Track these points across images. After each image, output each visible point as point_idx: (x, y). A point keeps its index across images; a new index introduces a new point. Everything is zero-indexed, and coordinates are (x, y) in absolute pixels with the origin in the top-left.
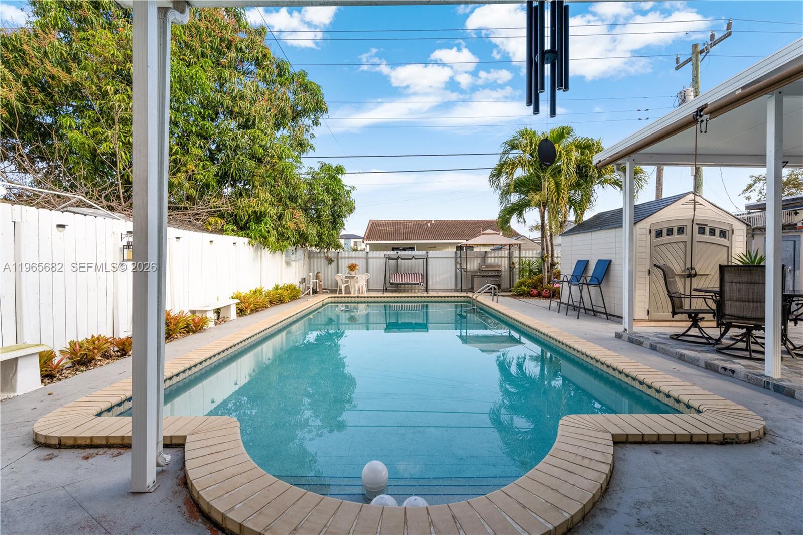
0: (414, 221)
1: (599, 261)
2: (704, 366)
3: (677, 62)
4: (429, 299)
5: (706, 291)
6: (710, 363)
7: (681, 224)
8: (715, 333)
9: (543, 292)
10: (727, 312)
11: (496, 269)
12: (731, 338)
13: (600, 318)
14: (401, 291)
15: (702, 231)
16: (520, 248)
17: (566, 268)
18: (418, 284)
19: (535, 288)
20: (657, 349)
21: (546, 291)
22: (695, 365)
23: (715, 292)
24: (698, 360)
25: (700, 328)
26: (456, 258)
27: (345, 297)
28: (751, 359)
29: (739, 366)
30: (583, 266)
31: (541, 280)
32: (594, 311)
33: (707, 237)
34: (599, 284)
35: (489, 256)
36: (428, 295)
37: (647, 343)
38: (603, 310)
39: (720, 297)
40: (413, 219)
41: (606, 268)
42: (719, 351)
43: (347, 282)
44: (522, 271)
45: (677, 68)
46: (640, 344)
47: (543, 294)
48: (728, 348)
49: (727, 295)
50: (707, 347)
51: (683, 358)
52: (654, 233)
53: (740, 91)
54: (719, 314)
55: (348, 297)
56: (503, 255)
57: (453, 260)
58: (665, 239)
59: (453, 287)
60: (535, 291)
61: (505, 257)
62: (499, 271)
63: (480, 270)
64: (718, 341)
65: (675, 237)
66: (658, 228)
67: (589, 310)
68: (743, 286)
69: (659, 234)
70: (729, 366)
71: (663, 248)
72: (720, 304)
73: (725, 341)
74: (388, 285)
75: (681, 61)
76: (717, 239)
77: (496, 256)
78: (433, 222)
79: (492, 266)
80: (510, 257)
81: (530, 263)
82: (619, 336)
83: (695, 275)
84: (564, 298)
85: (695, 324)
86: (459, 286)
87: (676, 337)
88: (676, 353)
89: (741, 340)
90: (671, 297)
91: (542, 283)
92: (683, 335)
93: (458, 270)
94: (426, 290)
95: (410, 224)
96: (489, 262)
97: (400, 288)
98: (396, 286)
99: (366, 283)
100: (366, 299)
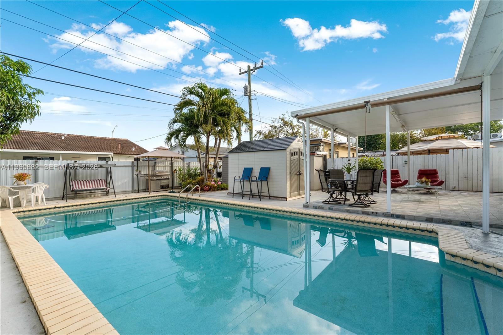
0: (43, 133)
1: (263, 168)
2: (361, 213)
3: (240, 71)
6: (364, 211)
7: (297, 150)
11: (165, 174)
15: (301, 154)
17: (235, 173)
18: (103, 189)
19: (199, 185)
20: (333, 209)
21: (207, 187)
22: (356, 213)
26: (132, 166)
30: (249, 171)
31: (203, 180)
32: (259, 196)
33: (302, 157)
34: (267, 180)
35: (157, 165)
40: (41, 131)
41: (268, 171)
45: (240, 74)
47: (205, 189)
51: (349, 211)
55: (24, 211)
56: (167, 165)
57: (130, 168)
59: (130, 189)
61: (168, 166)
63: (152, 175)
65: (296, 156)
66: (292, 152)
67: (255, 195)
69: (292, 155)
71: (293, 161)
75: (242, 71)
77: (162, 165)
78: (66, 136)
79: (162, 172)
80: (172, 166)
81: (189, 169)
85: (331, 196)
86: (136, 188)
88: (345, 210)
91: (203, 182)
92: (326, 201)
93: (135, 176)
94: (107, 194)
95: (38, 135)
96: (158, 169)
97: (77, 195)
98: (74, 193)
99: (44, 193)
100: (57, 209)
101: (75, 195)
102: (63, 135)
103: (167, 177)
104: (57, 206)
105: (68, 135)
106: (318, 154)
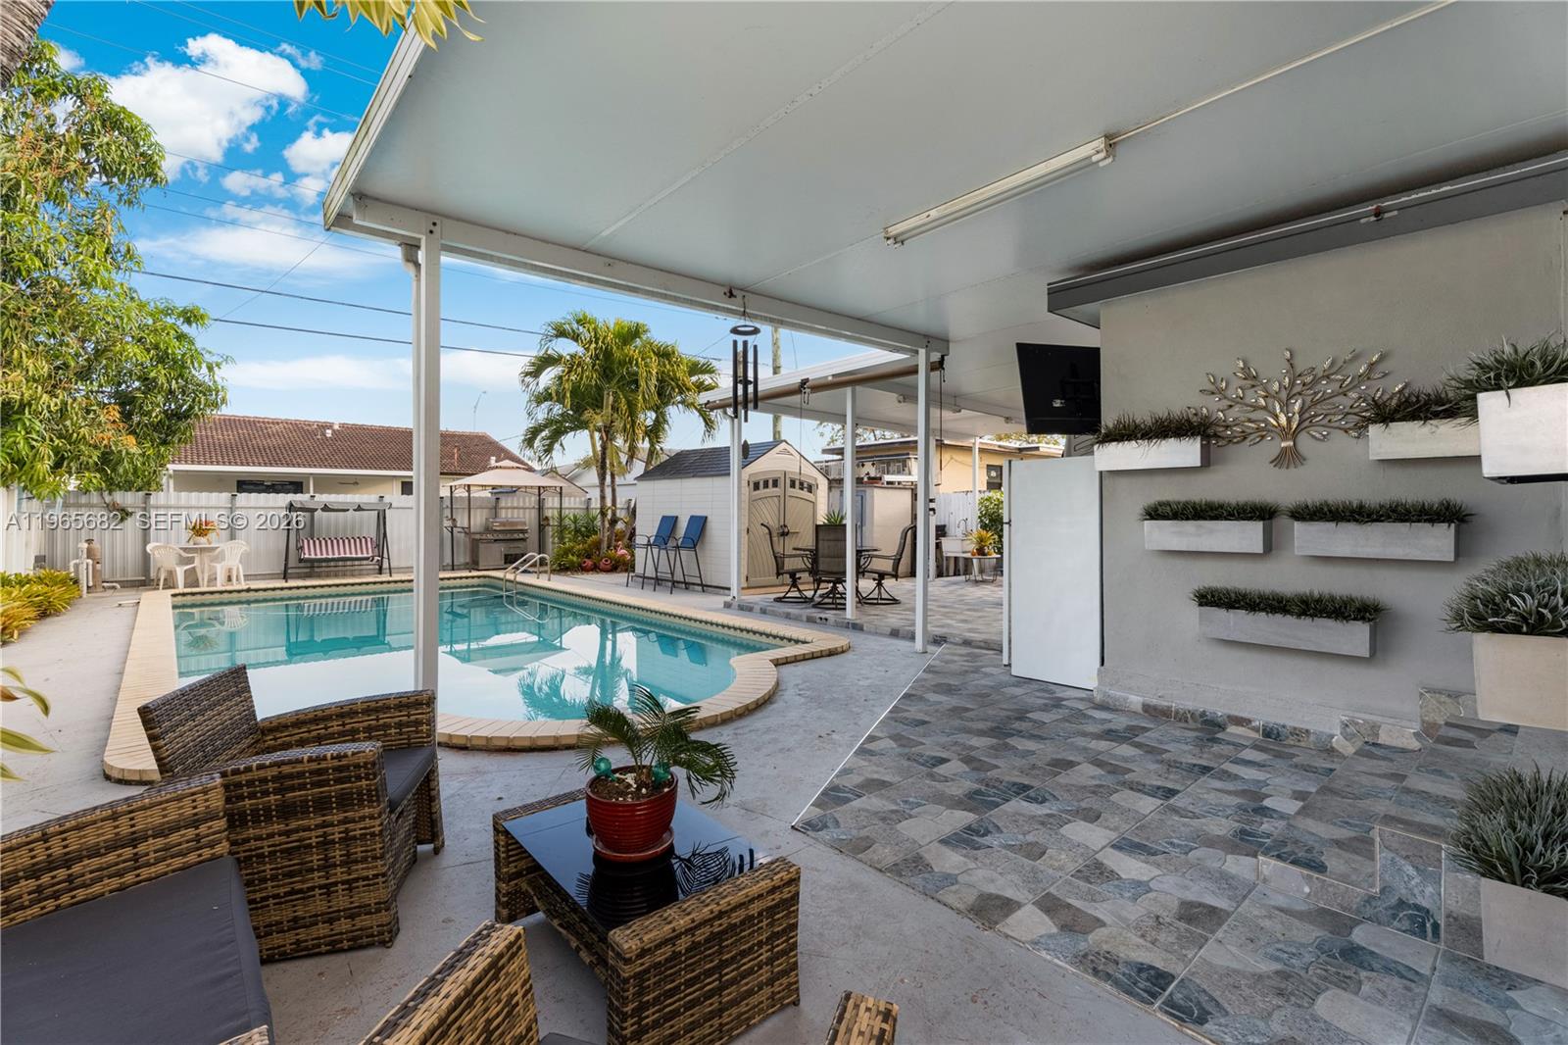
0: (287, 422)
1: (692, 517)
2: (806, 619)
4: (392, 586)
5: (804, 550)
6: (810, 616)
7: (775, 476)
8: (809, 594)
9: (602, 564)
10: (821, 568)
11: (519, 528)
12: (821, 596)
13: (694, 591)
14: (319, 576)
15: (793, 485)
16: (561, 493)
17: (647, 528)
18: (367, 559)
19: (589, 557)
21: (606, 561)
23: (811, 551)
24: (801, 616)
25: (799, 590)
26: (441, 509)
27: (184, 595)
28: (836, 609)
29: (830, 615)
30: (669, 523)
31: (597, 545)
32: (686, 583)
33: (796, 492)
34: (695, 547)
35: (503, 505)
36: (391, 579)
37: (757, 608)
38: (698, 581)
39: (815, 555)
40: (283, 417)
41: (699, 526)
42: (815, 606)
43: (191, 560)
44: (562, 529)
46: (751, 610)
47: (602, 565)
48: (819, 603)
49: (821, 552)
50: (804, 605)
51: (787, 615)
52: (752, 485)
53: (830, 378)
54: (814, 571)
55: (193, 594)
56: (527, 504)
58: (762, 492)
60: (589, 563)
61: (530, 508)
62: (524, 532)
63: (488, 530)
64: (812, 599)
65: (771, 490)
66: (757, 479)
67: (678, 582)
68: (832, 543)
69: (756, 486)
70: (823, 616)
71: (760, 502)
72: (815, 561)
73: (817, 599)
74: (292, 562)
76: (805, 494)
78: (336, 427)
79: (512, 524)
80: (540, 508)
81: (575, 517)
82: (728, 605)
83: (788, 533)
84: (639, 569)
85: (794, 584)
86: (448, 560)
87: (778, 600)
89: (828, 597)
90: (775, 557)
91: (599, 549)
92: (784, 597)
93: (447, 531)
94: (380, 571)
95: (275, 428)
96: (503, 516)
97: (316, 570)
98: (309, 565)
99: (241, 562)
100: (252, 594)
101: (312, 568)
102: (330, 426)
103: (521, 536)
104: (253, 587)
105: (342, 425)
106: (888, 483)
